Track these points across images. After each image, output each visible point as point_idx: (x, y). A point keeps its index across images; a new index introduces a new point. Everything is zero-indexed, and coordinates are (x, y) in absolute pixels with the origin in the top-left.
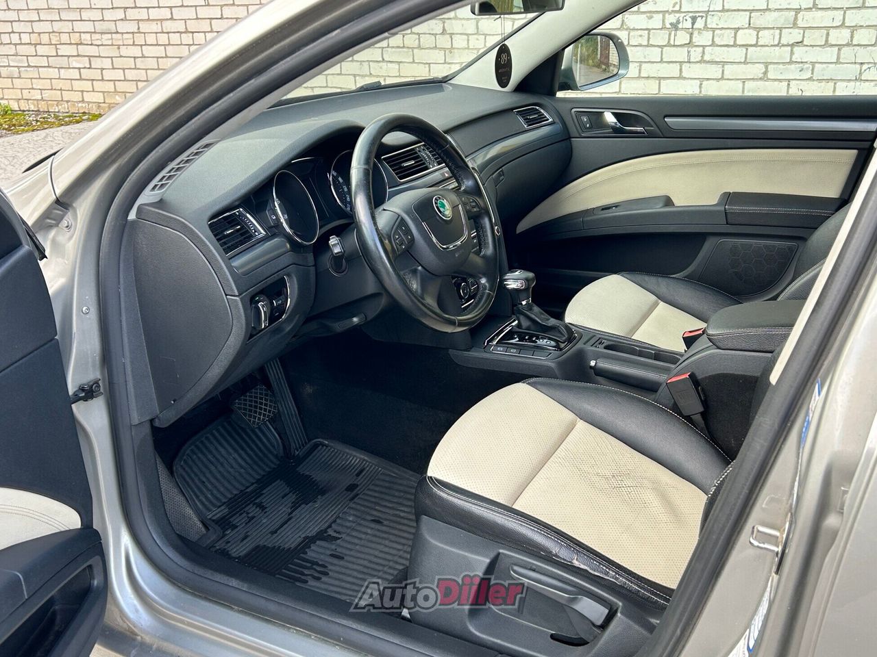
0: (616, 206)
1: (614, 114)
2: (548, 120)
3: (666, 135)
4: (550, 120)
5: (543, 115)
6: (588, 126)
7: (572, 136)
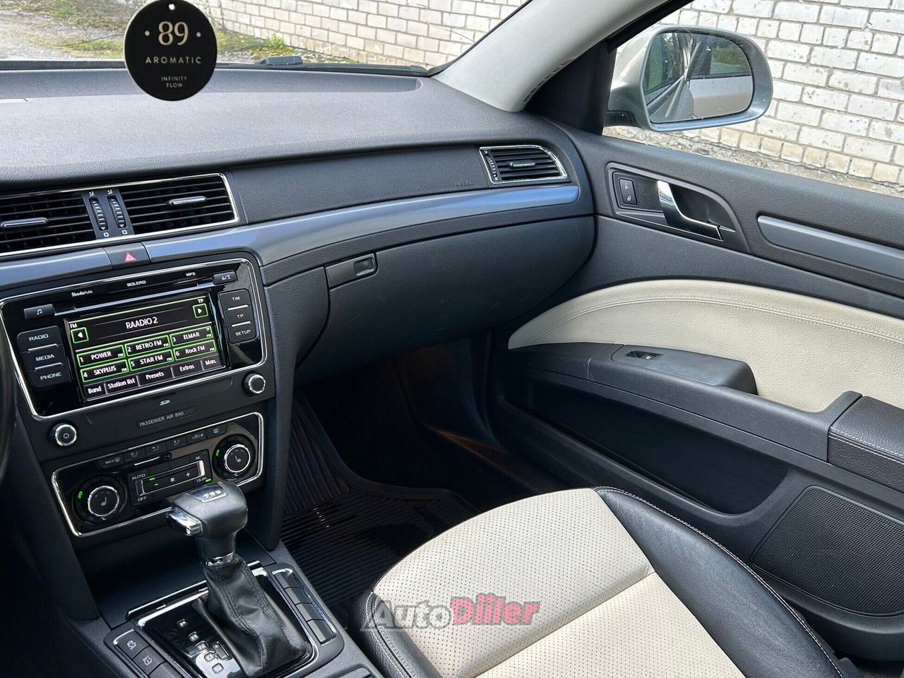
0: (654, 354)
1: (673, 187)
2: (558, 174)
3: (755, 252)
4: (564, 176)
5: (553, 163)
6: (629, 199)
7: (601, 210)
